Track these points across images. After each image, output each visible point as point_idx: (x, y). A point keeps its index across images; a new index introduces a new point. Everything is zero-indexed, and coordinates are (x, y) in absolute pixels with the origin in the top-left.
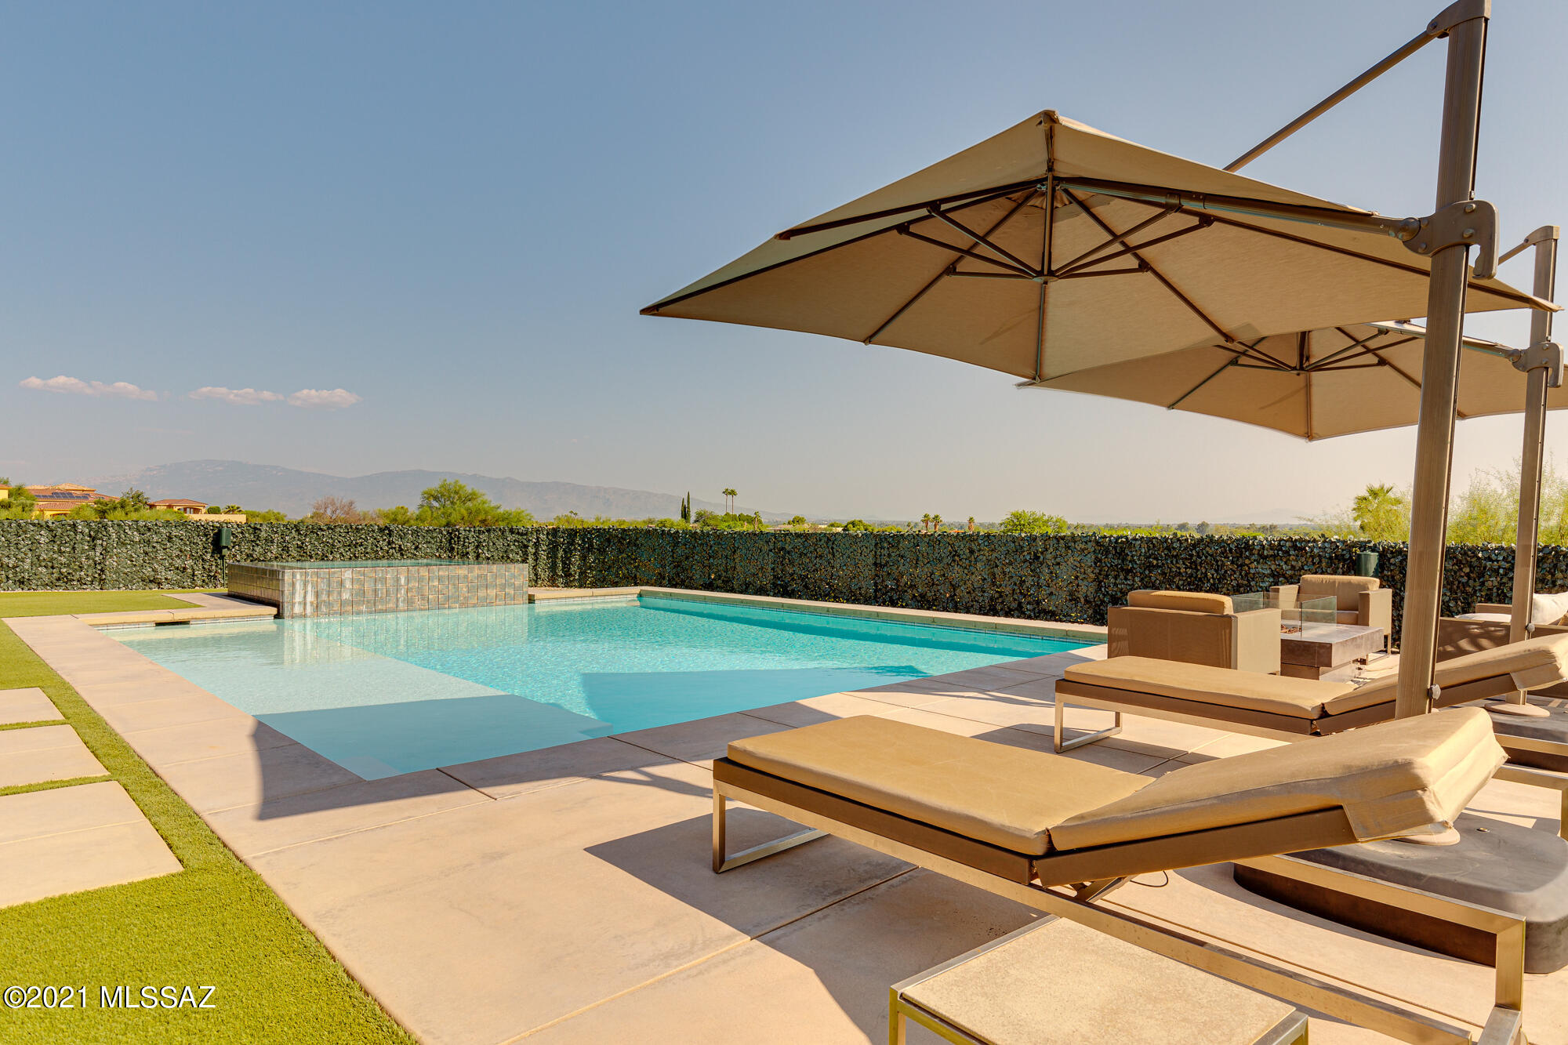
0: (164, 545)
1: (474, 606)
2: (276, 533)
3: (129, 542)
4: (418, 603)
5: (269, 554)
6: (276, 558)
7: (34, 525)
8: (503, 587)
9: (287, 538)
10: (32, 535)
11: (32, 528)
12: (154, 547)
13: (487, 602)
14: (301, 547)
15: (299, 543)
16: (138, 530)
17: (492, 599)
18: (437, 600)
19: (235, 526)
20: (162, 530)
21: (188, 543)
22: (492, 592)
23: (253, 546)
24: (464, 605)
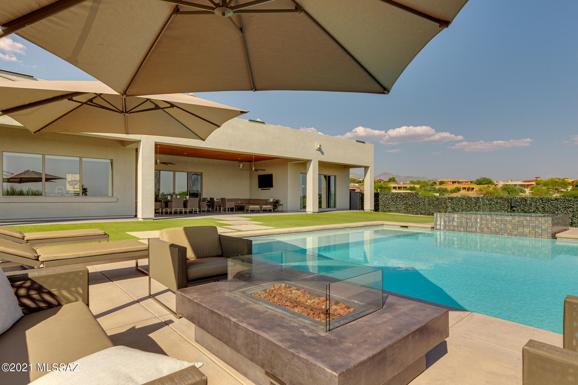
0: (496, 205)
1: (516, 235)
2: (533, 201)
3: (485, 204)
4: (486, 230)
5: (531, 210)
6: (534, 212)
7: (462, 198)
8: (534, 228)
9: (538, 204)
10: (462, 201)
11: (461, 199)
12: (492, 206)
13: (523, 235)
14: (544, 208)
15: (543, 206)
16: (488, 200)
17: (527, 233)
18: (495, 230)
19: (518, 199)
20: (495, 200)
21: (503, 205)
22: (527, 230)
23: (525, 207)
24: (510, 234)
